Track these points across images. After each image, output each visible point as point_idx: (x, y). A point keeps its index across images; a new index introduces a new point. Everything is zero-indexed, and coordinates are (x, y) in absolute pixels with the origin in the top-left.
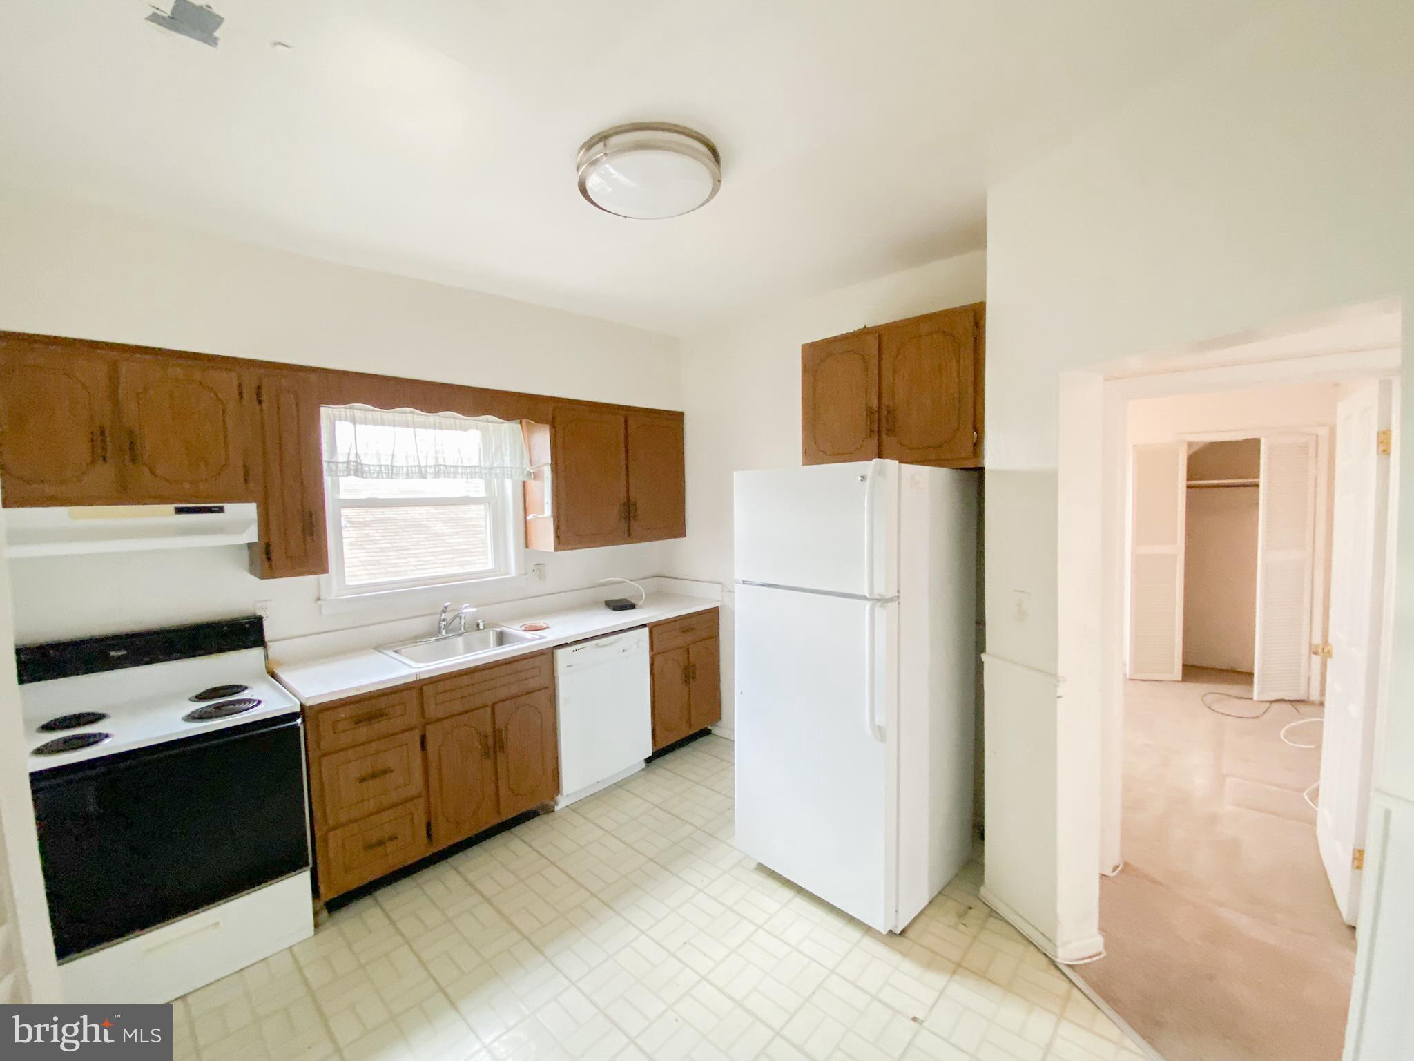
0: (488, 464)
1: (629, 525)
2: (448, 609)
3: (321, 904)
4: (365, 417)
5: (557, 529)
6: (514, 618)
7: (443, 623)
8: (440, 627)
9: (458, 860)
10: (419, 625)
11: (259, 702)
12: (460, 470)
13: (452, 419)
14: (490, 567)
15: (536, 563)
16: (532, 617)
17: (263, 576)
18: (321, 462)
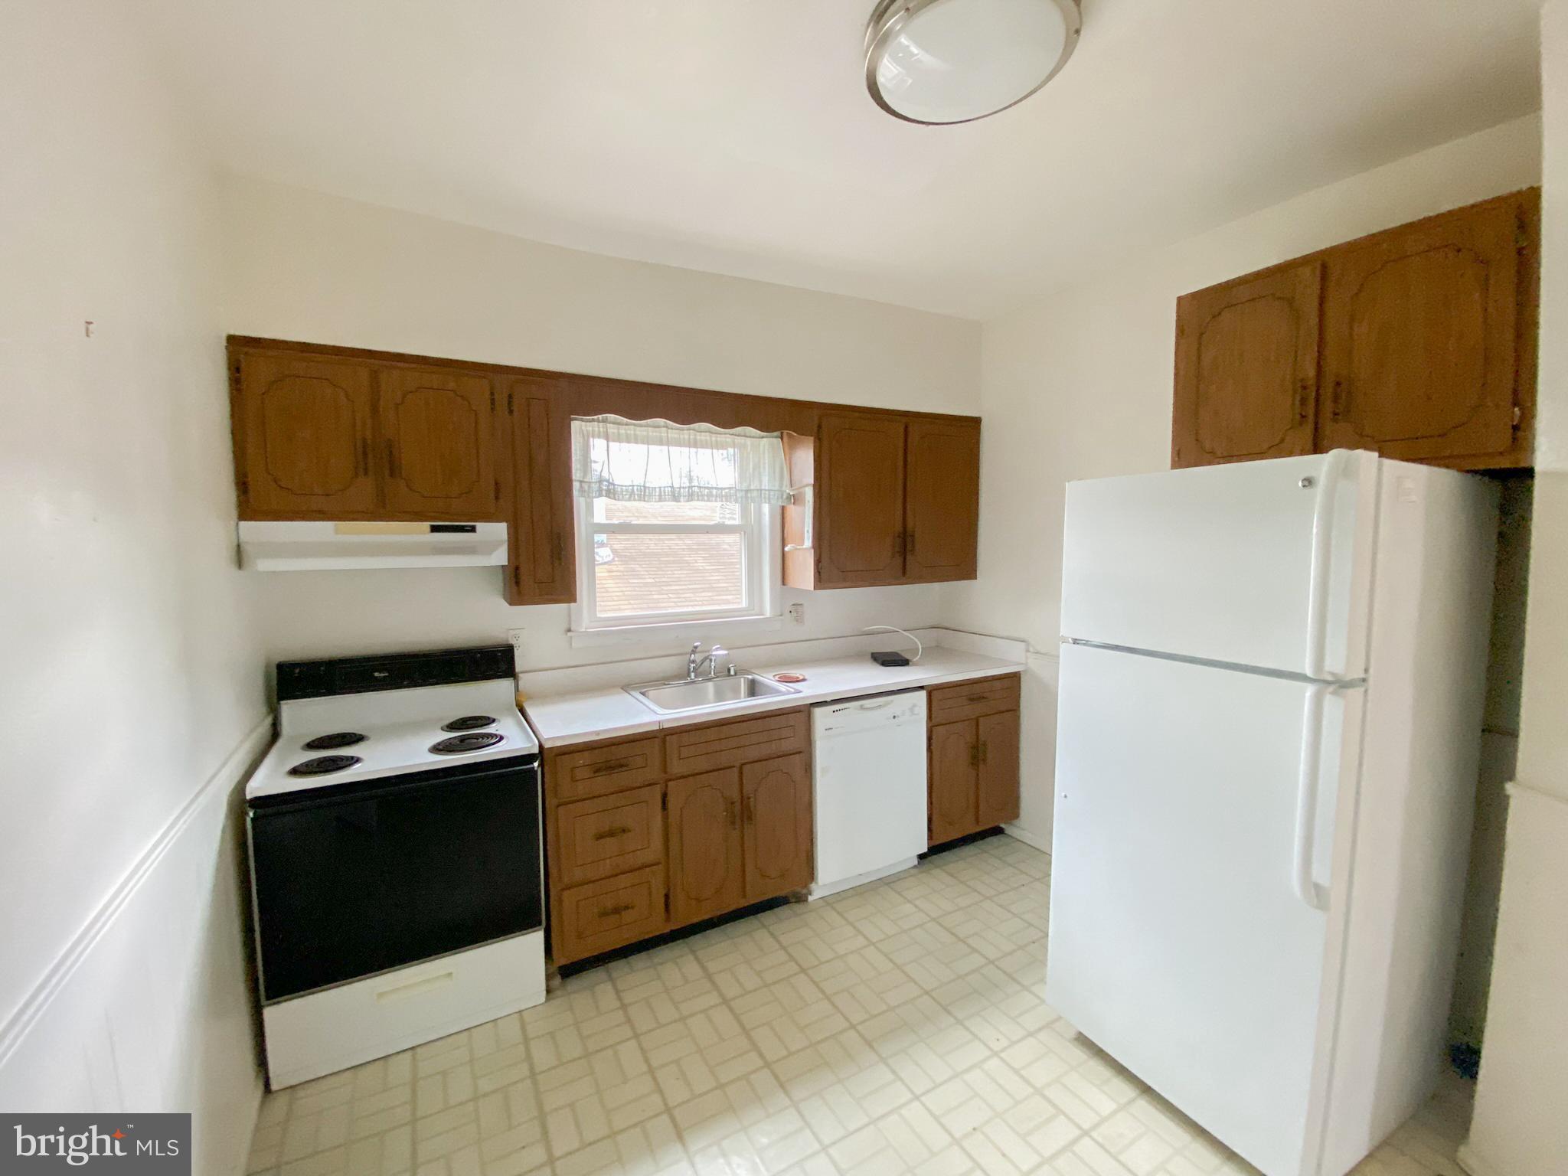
0: (745, 486)
1: (905, 559)
2: (698, 649)
3: (554, 968)
4: (619, 434)
5: (818, 562)
6: (768, 665)
7: (692, 665)
8: (689, 669)
9: (696, 940)
10: (669, 665)
11: (501, 738)
12: (714, 492)
13: (708, 434)
14: (744, 604)
15: (793, 603)
16: (788, 665)
17: (512, 602)
18: (571, 481)
